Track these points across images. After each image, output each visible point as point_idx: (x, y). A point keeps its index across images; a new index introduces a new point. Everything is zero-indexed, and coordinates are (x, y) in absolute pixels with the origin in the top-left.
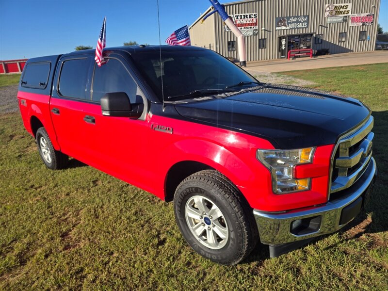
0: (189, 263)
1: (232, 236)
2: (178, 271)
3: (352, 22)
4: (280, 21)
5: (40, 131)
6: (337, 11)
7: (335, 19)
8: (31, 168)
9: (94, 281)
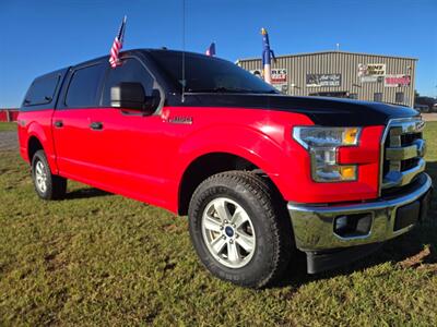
0: (203, 287)
1: (260, 244)
2: (189, 295)
3: (388, 83)
4: (311, 78)
5: (38, 154)
6: (371, 71)
7: (368, 79)
8: (21, 198)
9: (80, 301)
